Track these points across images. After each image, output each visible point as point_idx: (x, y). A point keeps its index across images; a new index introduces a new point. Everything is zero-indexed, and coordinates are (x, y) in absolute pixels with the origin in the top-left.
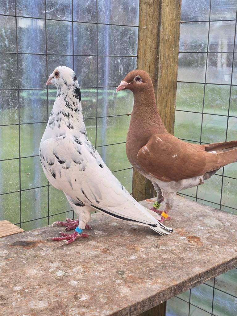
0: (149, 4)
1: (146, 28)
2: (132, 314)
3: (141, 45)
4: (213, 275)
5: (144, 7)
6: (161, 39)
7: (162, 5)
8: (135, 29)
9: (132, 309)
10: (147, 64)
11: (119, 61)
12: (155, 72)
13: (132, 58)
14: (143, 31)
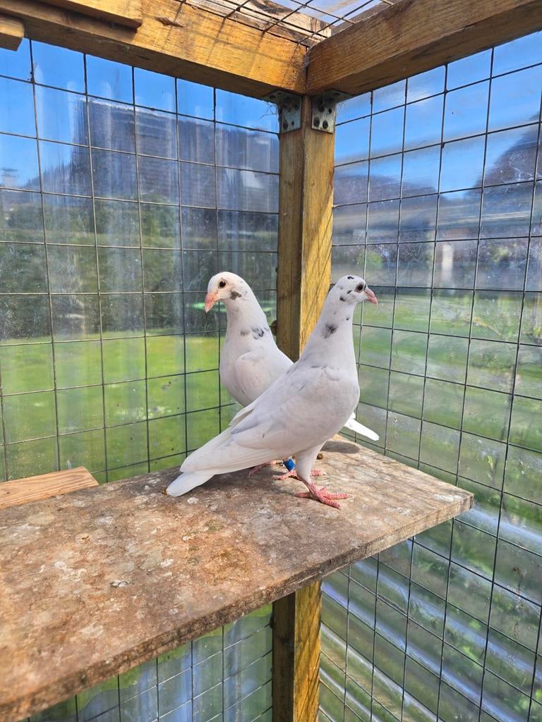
0: (289, 184)
1: (287, 215)
2: (182, 638)
3: (282, 237)
4: (341, 565)
5: (284, 187)
6: (304, 229)
7: (305, 183)
8: (274, 217)
9: (183, 630)
10: (288, 262)
11: (253, 258)
12: (298, 272)
13: (271, 254)
14: (284, 219)
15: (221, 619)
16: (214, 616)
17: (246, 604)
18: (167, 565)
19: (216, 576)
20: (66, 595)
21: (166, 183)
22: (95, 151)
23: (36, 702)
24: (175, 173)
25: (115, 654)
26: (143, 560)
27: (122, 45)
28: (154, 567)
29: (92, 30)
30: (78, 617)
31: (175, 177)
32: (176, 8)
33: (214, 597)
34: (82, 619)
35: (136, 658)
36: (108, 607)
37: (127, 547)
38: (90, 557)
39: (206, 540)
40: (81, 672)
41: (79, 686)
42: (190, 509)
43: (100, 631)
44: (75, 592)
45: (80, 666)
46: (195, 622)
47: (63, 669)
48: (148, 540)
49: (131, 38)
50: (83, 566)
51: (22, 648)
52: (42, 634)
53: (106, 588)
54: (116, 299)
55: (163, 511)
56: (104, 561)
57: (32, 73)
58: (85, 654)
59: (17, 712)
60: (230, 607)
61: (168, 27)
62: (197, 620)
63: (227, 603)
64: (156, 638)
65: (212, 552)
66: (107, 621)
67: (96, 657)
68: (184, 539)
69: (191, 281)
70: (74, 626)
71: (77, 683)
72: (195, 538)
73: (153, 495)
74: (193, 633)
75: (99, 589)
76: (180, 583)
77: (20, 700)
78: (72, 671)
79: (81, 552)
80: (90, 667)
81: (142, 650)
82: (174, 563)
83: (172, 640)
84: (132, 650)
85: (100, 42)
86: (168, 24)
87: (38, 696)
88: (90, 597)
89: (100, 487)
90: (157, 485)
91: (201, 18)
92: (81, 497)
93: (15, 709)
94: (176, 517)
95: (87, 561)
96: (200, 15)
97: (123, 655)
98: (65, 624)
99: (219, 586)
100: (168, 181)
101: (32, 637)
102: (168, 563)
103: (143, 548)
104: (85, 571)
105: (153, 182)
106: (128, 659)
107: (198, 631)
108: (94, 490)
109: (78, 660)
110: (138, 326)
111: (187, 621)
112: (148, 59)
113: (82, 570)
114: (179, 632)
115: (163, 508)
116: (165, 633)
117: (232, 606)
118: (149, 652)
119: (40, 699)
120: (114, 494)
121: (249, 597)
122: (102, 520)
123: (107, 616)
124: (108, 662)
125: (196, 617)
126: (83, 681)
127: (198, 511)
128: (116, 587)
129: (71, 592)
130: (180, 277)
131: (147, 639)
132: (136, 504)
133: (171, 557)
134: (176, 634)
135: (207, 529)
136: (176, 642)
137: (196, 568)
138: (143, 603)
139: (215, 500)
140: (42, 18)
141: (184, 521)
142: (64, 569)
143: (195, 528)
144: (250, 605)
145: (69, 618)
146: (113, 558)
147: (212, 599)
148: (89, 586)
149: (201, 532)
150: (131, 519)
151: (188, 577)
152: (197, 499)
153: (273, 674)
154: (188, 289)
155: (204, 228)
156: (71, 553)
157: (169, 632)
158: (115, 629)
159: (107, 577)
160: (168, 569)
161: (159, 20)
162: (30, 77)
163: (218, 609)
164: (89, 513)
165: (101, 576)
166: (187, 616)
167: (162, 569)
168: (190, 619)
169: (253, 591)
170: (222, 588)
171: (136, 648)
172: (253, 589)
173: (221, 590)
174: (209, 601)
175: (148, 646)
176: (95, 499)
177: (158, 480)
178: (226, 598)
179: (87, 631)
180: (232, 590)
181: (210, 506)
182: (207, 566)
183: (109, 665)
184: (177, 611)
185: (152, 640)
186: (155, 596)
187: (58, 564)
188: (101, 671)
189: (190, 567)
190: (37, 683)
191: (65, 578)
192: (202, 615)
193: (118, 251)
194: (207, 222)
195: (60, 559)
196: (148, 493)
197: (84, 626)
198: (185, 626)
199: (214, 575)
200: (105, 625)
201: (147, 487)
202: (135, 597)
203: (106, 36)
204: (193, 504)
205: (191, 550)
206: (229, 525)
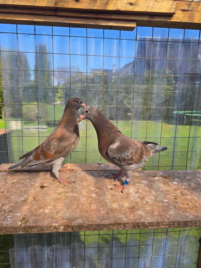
15: (185, 225)
16: (182, 223)
17: (195, 223)
18: (165, 201)
19: (184, 210)
20: (133, 200)
21: (176, 68)
22: (153, 59)
23: (125, 226)
24: (180, 64)
25: (148, 222)
26: (157, 197)
27: (167, 22)
28: (161, 200)
29: (157, 19)
30: (137, 207)
31: (180, 66)
32: (189, 4)
33: (183, 216)
34: (138, 208)
35: (154, 226)
36: (146, 208)
37: (152, 192)
38: (140, 191)
39: (180, 197)
40: (138, 223)
41: (137, 227)
42: (174, 186)
43: (143, 213)
44: (136, 200)
45: (138, 221)
46: (175, 222)
47: (133, 220)
48: (159, 191)
49: (171, 19)
50: (138, 193)
51: (121, 210)
52: (127, 209)
53: (145, 202)
54: (153, 109)
55: (164, 184)
56: (144, 194)
57: (136, 37)
58: (139, 218)
59: (120, 227)
60: (189, 222)
61: (185, 12)
62: (176, 222)
63: (188, 220)
64: (162, 222)
65: (182, 202)
66: (145, 211)
67: (142, 220)
68: (172, 195)
69: (181, 103)
70: (136, 210)
71: (136, 226)
72: (176, 196)
73: (160, 178)
74: (174, 226)
75: (143, 202)
76: (170, 208)
77: (121, 224)
78: (136, 222)
79: (137, 189)
80: (141, 223)
81: (157, 224)
82: (168, 201)
83: (167, 225)
84: (153, 223)
85: (159, 23)
86: (184, 11)
87: (126, 225)
88: (140, 203)
89: (143, 171)
90: (162, 175)
91: (198, 6)
92: (137, 173)
93: (120, 226)
94: (169, 187)
95: (139, 192)
96: (198, 5)
97: (151, 223)
98: (133, 208)
99: (185, 214)
100: (177, 67)
101: (124, 208)
102: (166, 201)
103: (157, 193)
104: (139, 195)
105: (172, 68)
106: (152, 225)
107: (176, 226)
108: (141, 171)
109: (137, 219)
110: (160, 119)
111: (172, 221)
112: (175, 25)
113: (138, 194)
114: (169, 223)
115: (164, 183)
116: (165, 222)
117: (190, 222)
118: (159, 226)
119: (126, 226)
120: (147, 174)
121: (197, 221)
122: (143, 181)
123: (146, 210)
124: (146, 223)
125: (176, 221)
126: (138, 226)
127: (177, 187)
128: (148, 203)
129: (135, 200)
130: (178, 102)
131: (159, 221)
132: (155, 179)
133: (167, 199)
134: (168, 223)
135: (180, 194)
136: (168, 226)
137: (176, 205)
138: (157, 210)
139: (184, 185)
140: (142, 19)
141: (171, 189)
142: (132, 192)
143: (176, 192)
144: (197, 224)
145: (134, 207)
146: (147, 194)
147: (182, 217)
148: (140, 200)
149: (178, 194)
150: (153, 183)
151: (173, 207)
152: (177, 183)
153: (198, 261)
154: (180, 106)
155: (189, 83)
156: (134, 189)
157: (166, 222)
158: (148, 214)
159: (145, 199)
160: (166, 202)
161: (181, 10)
162: (135, 38)
163: (184, 221)
164: (139, 178)
165: (144, 198)
166: (172, 219)
167: (164, 202)
168: (174, 220)
169: (198, 220)
170: (186, 214)
171: (155, 223)
172: (198, 219)
173: (185, 215)
174: (181, 217)
175: (159, 223)
176: (141, 174)
177: (162, 173)
178: (187, 218)
179: (140, 212)
180: (190, 216)
181: (182, 186)
182: (180, 206)
183: (146, 224)
184: (169, 216)
185: (160, 222)
186: (161, 209)
187: (131, 191)
188: (144, 225)
189: (174, 204)
190: (126, 221)
191: (133, 195)
192: (178, 220)
193: (156, 92)
194: (191, 81)
195: (131, 189)
196: (159, 177)
197: (139, 211)
198: (172, 222)
199: (183, 209)
200: (145, 212)
201: (158, 175)
202: (155, 208)
203: (162, 20)
204: (175, 184)
205: (174, 199)
206: (189, 195)
